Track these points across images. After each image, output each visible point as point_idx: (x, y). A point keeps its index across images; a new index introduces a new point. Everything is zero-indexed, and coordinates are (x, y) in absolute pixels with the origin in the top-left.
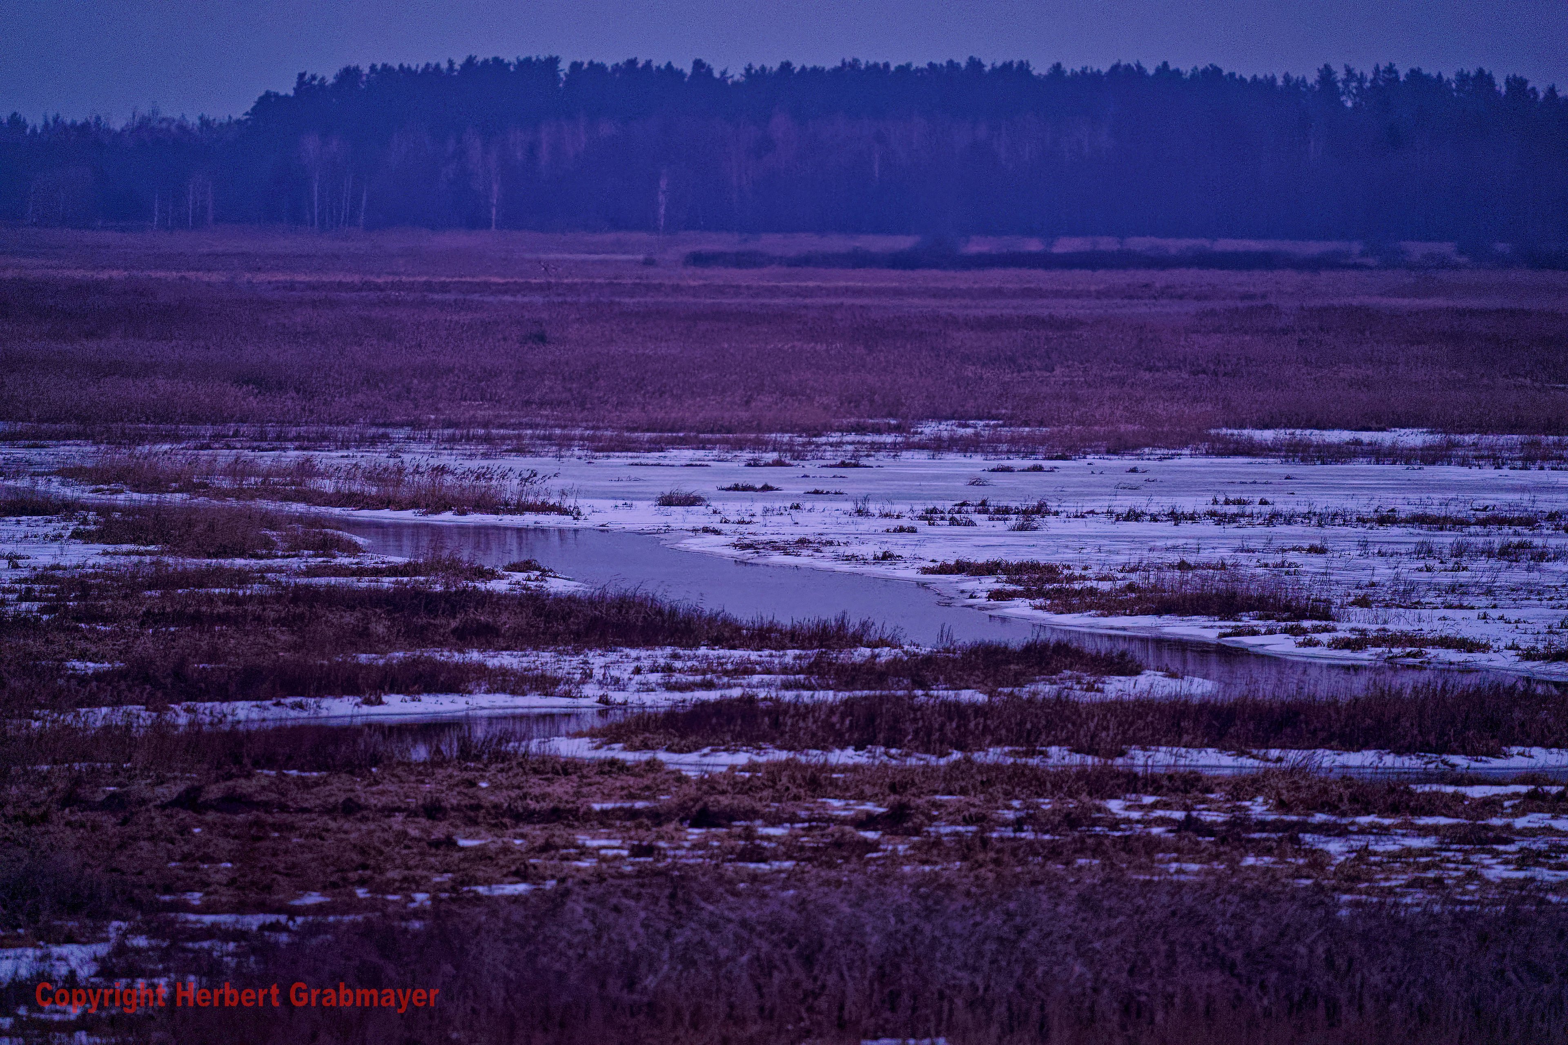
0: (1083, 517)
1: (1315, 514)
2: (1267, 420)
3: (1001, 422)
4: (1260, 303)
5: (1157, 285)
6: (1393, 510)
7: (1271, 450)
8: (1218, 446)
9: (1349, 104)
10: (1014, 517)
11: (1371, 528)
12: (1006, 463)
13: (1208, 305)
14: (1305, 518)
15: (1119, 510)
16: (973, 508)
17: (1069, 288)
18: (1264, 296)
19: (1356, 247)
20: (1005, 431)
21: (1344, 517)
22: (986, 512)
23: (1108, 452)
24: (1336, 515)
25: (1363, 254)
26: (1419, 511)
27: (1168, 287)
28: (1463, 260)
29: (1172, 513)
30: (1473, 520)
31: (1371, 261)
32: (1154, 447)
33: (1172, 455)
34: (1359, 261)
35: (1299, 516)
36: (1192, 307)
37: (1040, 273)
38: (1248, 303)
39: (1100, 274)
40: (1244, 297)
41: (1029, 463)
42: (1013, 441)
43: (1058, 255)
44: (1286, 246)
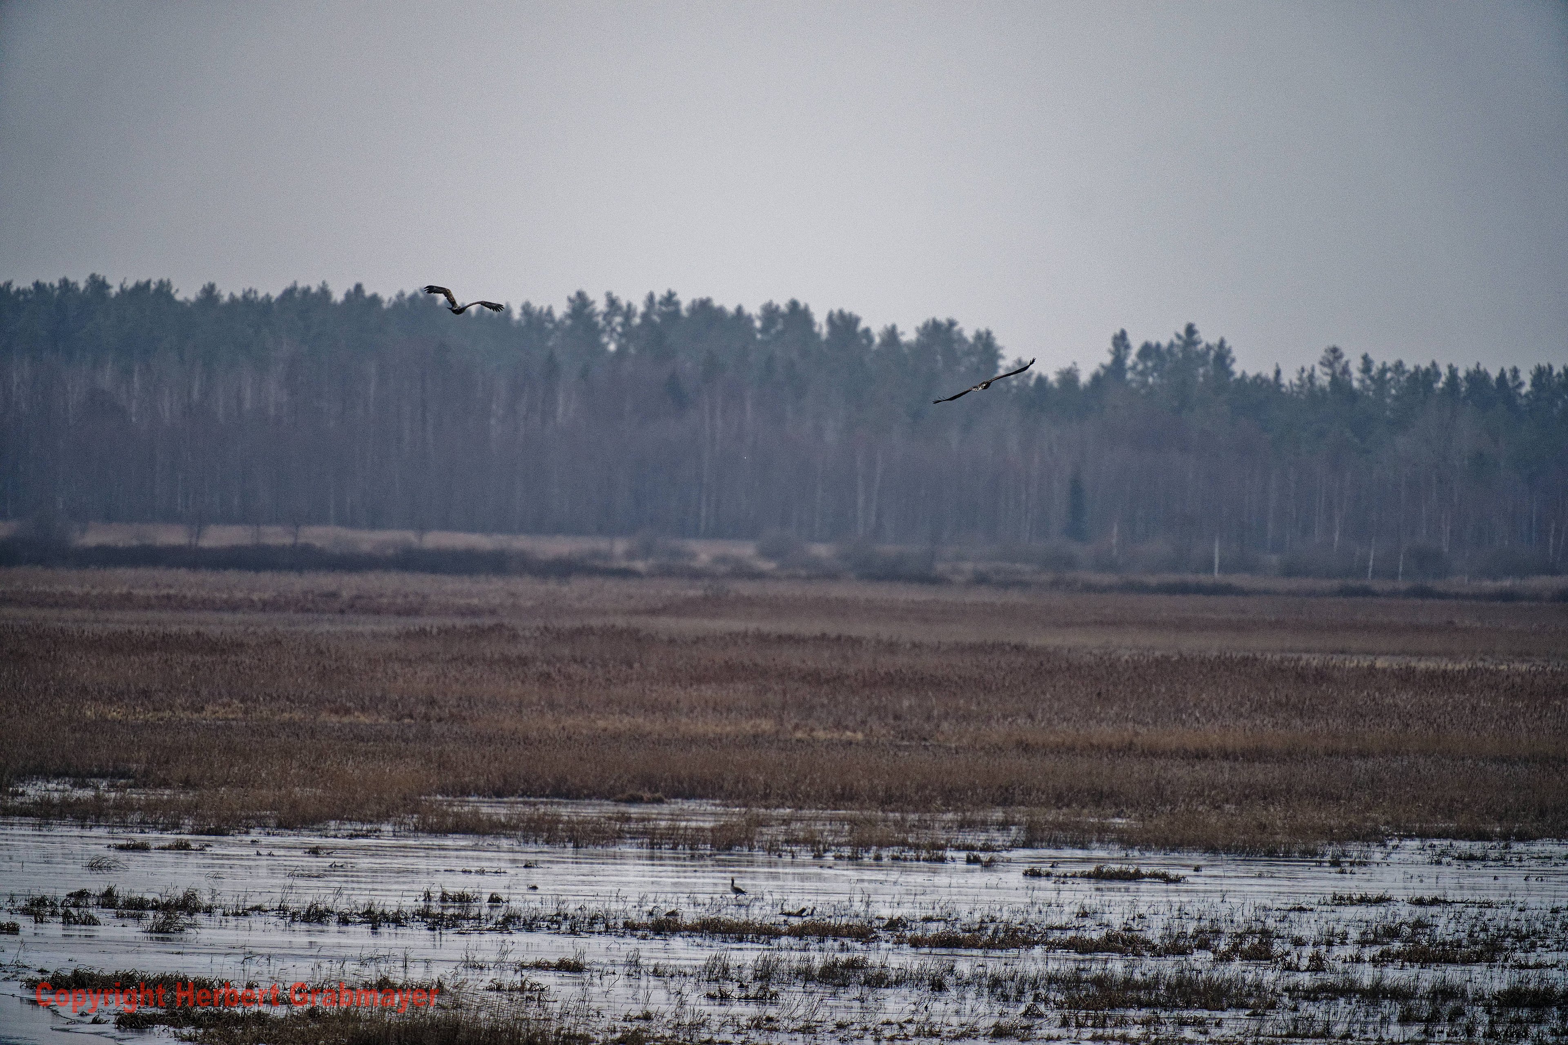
0: (246, 915)
1: (566, 917)
2: (499, 784)
3: (131, 781)
4: (488, 621)
5: (344, 594)
6: (673, 913)
7: (504, 826)
8: (432, 820)
9: (612, 347)
10: (151, 914)
11: (644, 938)
12: (138, 837)
13: (415, 623)
14: (552, 922)
15: (293, 906)
16: (95, 901)
17: (225, 596)
18: (493, 612)
19: (620, 546)
20: (136, 795)
21: (605, 921)
22: (112, 905)
23: (280, 826)
24: (594, 919)
25: (630, 555)
26: (711, 915)
27: (358, 597)
28: (768, 566)
29: (369, 913)
30: (784, 929)
31: (639, 565)
32: (341, 819)
33: (369, 831)
34: (624, 564)
35: (543, 919)
36: (392, 625)
37: (182, 575)
38: (467, 621)
39: (265, 577)
40: (463, 612)
41: (170, 837)
42: (149, 808)
43: (210, 550)
44: (521, 543)
